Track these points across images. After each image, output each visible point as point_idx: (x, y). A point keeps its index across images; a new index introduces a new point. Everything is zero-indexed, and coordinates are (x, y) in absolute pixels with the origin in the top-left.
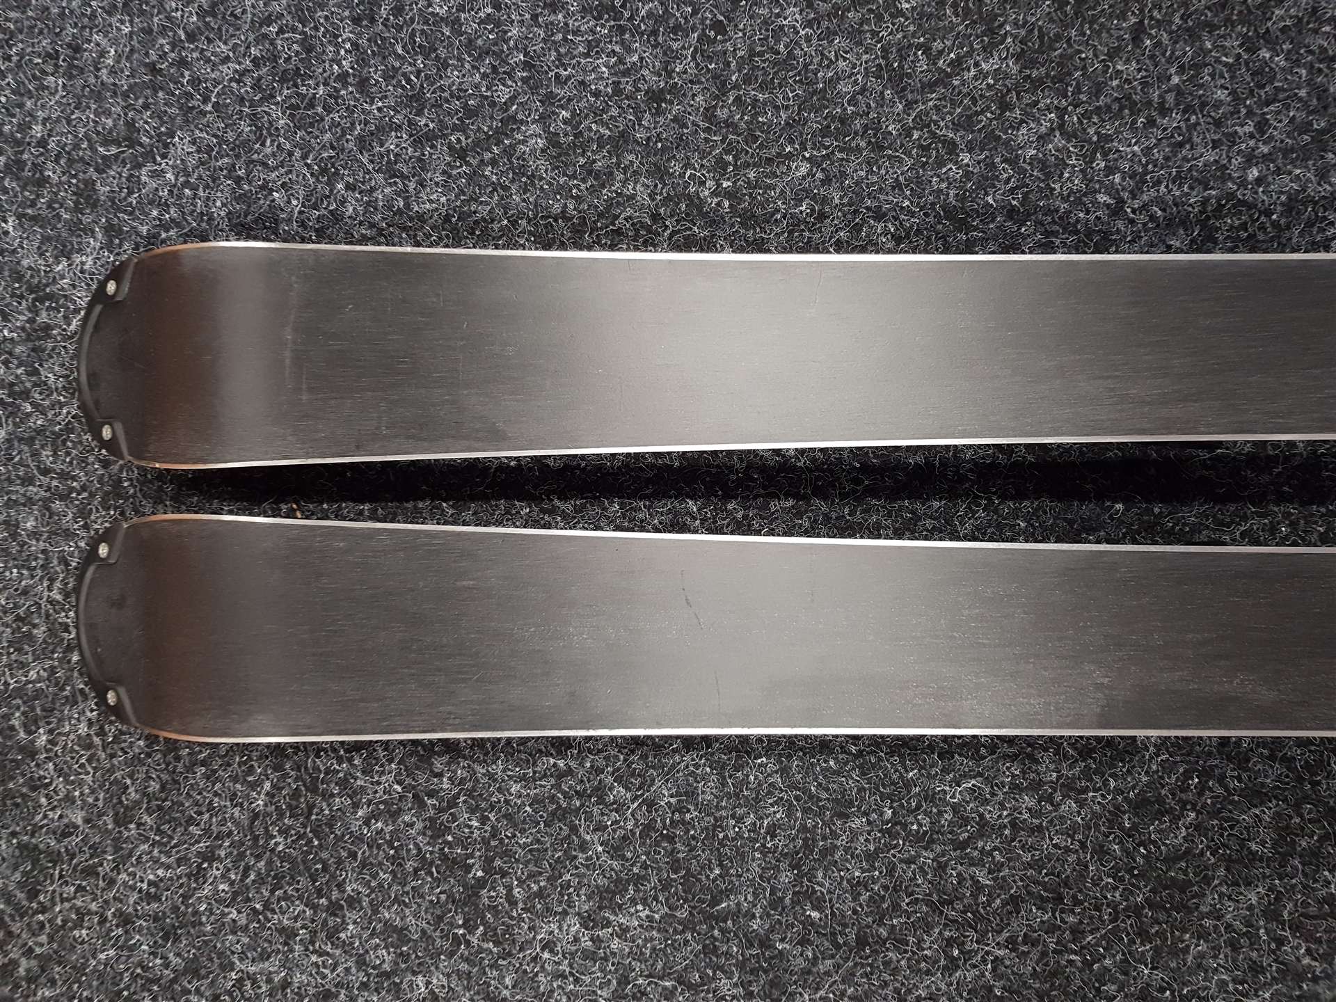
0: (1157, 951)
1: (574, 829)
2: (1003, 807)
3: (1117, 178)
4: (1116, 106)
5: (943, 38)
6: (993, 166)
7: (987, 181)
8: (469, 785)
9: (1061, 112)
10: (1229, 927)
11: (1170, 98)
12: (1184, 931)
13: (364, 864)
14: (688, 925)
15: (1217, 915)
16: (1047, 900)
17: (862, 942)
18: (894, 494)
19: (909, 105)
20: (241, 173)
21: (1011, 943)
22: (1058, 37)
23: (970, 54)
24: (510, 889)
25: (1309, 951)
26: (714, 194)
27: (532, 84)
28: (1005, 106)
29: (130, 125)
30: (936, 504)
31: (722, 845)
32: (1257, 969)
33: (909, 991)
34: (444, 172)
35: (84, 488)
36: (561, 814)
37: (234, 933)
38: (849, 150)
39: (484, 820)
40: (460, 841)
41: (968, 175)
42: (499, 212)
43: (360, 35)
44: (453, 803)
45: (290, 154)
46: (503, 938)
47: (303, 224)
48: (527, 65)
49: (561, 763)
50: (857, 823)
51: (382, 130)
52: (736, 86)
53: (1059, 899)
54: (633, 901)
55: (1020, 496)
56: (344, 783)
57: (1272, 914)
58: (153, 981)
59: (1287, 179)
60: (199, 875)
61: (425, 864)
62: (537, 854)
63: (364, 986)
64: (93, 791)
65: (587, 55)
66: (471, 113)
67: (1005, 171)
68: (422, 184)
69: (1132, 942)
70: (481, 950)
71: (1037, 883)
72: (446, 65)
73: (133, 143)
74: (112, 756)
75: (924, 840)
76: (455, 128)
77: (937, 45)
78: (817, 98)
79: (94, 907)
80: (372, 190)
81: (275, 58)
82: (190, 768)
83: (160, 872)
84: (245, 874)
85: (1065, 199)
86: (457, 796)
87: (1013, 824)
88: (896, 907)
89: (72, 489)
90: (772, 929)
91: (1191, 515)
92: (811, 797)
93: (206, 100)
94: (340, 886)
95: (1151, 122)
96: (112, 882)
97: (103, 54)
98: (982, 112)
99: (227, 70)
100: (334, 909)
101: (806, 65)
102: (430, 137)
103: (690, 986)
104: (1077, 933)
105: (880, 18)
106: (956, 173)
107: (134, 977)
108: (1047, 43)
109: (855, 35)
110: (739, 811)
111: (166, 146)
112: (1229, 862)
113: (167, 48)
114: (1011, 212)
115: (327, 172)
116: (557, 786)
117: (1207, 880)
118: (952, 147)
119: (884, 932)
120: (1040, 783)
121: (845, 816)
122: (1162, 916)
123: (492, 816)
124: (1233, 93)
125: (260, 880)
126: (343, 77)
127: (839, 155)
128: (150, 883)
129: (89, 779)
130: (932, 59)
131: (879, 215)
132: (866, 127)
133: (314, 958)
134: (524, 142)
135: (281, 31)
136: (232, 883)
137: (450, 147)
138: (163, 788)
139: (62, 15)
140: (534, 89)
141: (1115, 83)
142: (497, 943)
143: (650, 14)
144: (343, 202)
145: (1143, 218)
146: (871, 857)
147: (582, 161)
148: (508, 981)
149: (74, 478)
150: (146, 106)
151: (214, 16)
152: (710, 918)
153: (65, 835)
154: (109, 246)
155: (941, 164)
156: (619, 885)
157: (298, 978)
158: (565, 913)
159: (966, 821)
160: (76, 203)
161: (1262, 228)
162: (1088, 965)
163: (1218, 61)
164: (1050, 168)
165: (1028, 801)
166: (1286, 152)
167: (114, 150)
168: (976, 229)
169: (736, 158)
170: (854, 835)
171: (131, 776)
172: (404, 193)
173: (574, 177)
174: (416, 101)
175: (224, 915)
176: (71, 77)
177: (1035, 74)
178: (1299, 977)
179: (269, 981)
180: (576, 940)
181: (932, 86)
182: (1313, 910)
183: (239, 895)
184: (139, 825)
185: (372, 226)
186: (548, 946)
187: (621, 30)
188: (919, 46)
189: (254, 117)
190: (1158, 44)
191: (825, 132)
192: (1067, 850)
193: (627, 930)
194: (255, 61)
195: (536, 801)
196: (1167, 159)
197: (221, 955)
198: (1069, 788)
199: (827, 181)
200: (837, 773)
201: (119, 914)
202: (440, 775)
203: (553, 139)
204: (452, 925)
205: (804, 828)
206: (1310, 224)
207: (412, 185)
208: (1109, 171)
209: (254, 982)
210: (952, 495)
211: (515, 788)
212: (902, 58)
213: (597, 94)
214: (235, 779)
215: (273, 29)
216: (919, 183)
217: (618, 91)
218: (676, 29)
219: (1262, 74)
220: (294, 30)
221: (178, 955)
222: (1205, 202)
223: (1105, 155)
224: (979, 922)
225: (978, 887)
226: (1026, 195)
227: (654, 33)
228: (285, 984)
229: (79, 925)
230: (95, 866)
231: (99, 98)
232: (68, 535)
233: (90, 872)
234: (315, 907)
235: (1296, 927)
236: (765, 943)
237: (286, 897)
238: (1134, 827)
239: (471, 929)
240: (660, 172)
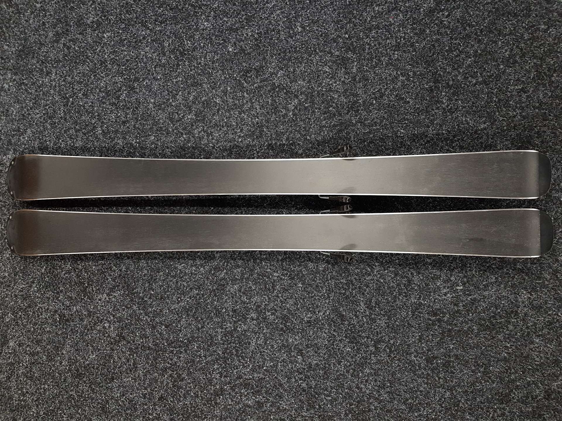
0: (218, 298)
1: (105, 276)
2: (189, 269)
3: (214, 141)
4: (214, 126)
5: (181, 111)
6: (189, 138)
7: (189, 141)
8: (85, 267)
9: (203, 127)
10: (231, 293)
11: (224, 124)
12: (223, 294)
13: (64, 283)
14: (128, 295)
15: (229, 291)
16: (197, 288)
17: (161, 298)
18: (170, 206)
19: (174, 125)
20: (41, 138)
21: (190, 298)
22: (203, 111)
23: (186, 115)
24: (93, 288)
25: (246, 298)
26: (135, 143)
27: (99, 120)
28: (192, 125)
29: (19, 127)
30: (178, 208)
31: (135, 278)
32: (236, 302)
33: (170, 308)
34: (81, 138)
35: (8, 205)
36: (103, 273)
37: (38, 298)
38: (162, 134)
39: (88, 274)
40: (83, 279)
41: (185, 140)
42: (92, 146)
43: (65, 109)
44: (81, 271)
45: (51, 134)
46: (91, 299)
47: (53, 149)
48: (98, 115)
49: (103, 262)
50: (161, 273)
51: (69, 129)
52: (140, 121)
53: (199, 288)
54: (117, 291)
55: (194, 206)
56: (60, 267)
57: (240, 291)
58: (21, 309)
59: (246, 141)
60: (31, 286)
61: (76, 283)
62: (98, 281)
63: (64, 309)
64: (10, 269)
65: (110, 113)
66: (87, 125)
67: (192, 139)
68: (77, 140)
69: (213, 297)
70: (87, 301)
71: (195, 285)
72: (82, 115)
73: (19, 131)
74: (14, 261)
75: (174, 277)
76: (84, 129)
77: (179, 112)
78: (156, 123)
79: (10, 293)
80: (67, 141)
81: (48, 113)
82: (29, 264)
83: (23, 286)
84: (40, 286)
85: (204, 145)
86: (82, 269)
87: (191, 273)
88: (168, 290)
89: (6, 205)
90: (144, 296)
91: (226, 210)
92: (152, 268)
93: (34, 122)
94: (59, 288)
95: (220, 129)
96: (13, 288)
97: (13, 112)
98: (188, 127)
99: (38, 116)
100: (58, 293)
101: (154, 116)
102: (79, 130)
103: (128, 308)
104: (203, 295)
105: (168, 106)
106: (183, 139)
107: (18, 308)
108: (201, 113)
109: (163, 110)
110: (138, 272)
111: (26, 132)
112: (232, 280)
113: (26, 111)
114: (193, 147)
115: (58, 138)
116: (102, 267)
117: (228, 284)
118: (182, 134)
119: (166, 296)
120: (197, 264)
121: (159, 272)
122: (219, 291)
123: (89, 273)
124: (237, 123)
125: (43, 287)
126: (61, 117)
127: (160, 135)
128: (21, 288)
129: (9, 266)
130: (179, 115)
131: (168, 148)
132: (165, 129)
133: (53, 303)
134: (97, 132)
135: (49, 108)
136: (37, 288)
137: (83, 133)
138: (24, 268)
139: (5, 103)
140: (99, 121)
141: (214, 121)
142: (90, 300)
143: (123, 105)
144: (61, 144)
145: (218, 149)
146: (164, 280)
147: (109, 136)
148: (92, 307)
149: (7, 203)
150: (22, 123)
151: (36, 104)
152: (132, 294)
153: (4, 278)
154: (14, 153)
155: (180, 137)
156: (114, 287)
157: (51, 307)
158: (103, 293)
159: (182, 272)
160: (8, 144)
161: (241, 151)
162: (205, 302)
163: (234, 116)
164: (201, 139)
165: (194, 268)
166: (246, 135)
167: (15, 133)
168: (186, 151)
169: (140, 135)
170: (160, 276)
171: (17, 266)
172: (73, 142)
173: (107, 139)
174: (76, 123)
175: (36, 295)
176: (7, 117)
177: (199, 119)
178: (244, 303)
179: (45, 308)
180: (106, 299)
181: (178, 121)
182: (247, 289)
183: (39, 290)
184: (19, 276)
185: (67, 149)
186: (100, 300)
187: (117, 108)
188: (176, 113)
189: (43, 126)
190: (222, 113)
191: (157, 130)
192: (202, 278)
193: (115, 296)
194: (44, 114)
195: (98, 270)
196: (223, 137)
197: (35, 303)
198: (202, 265)
199: (157, 140)
200: (158, 263)
201: (15, 295)
202: (79, 265)
203: (103, 131)
204: (81, 296)
205: (151, 275)
206: (251, 150)
207: (75, 140)
208: (213, 139)
209: (42, 309)
210: (181, 206)
211: (94, 267)
212: (173, 115)
213: (112, 122)
214: (38, 266)
215: (47, 107)
216: (176, 141)
217: (116, 121)
218: (128, 108)
219: (242, 119)
220: (52, 107)
221: (26, 303)
222: (230, 146)
223: (212, 136)
224: (183, 293)
225: (184, 286)
226: (196, 144)
227: (124, 109)
228: (48, 309)
229: (6, 297)
230: (10, 285)
231: (12, 122)
232: (5, 215)
233: (9, 286)
234: (53, 292)
235: (244, 293)
236: (143, 299)
237: (48, 291)
238: (214, 273)
239: (85, 297)
240: (124, 138)
